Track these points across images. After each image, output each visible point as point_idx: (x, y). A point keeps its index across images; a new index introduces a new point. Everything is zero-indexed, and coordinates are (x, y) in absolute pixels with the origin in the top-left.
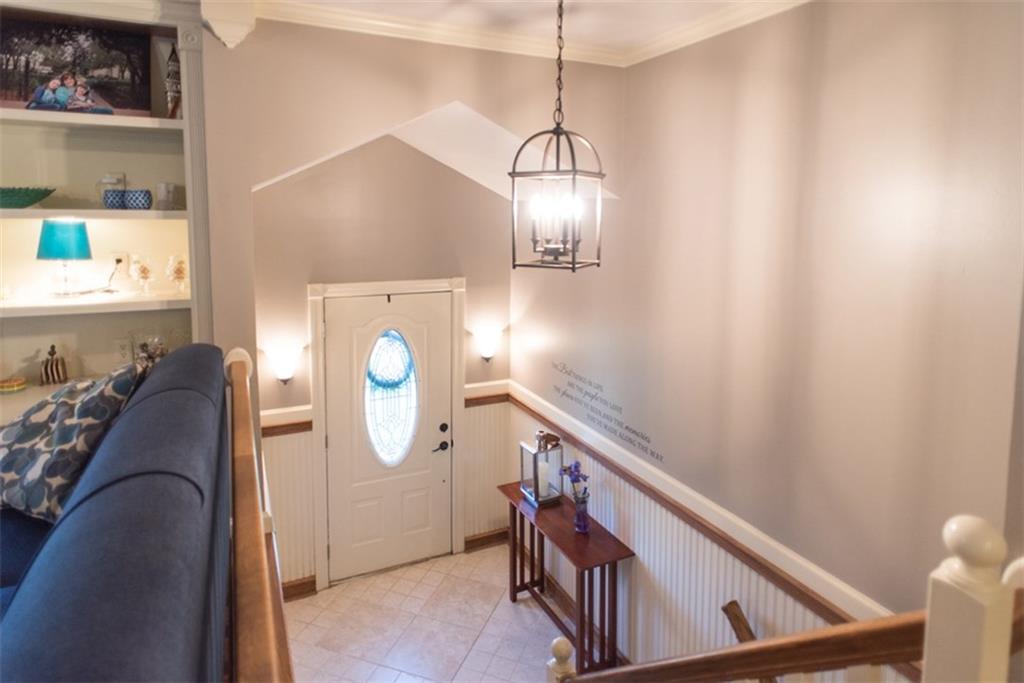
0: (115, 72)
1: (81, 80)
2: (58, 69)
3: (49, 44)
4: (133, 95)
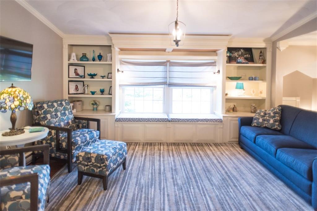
0: (248, 56)
1: (243, 58)
2: (239, 56)
3: (237, 52)
4: (251, 59)
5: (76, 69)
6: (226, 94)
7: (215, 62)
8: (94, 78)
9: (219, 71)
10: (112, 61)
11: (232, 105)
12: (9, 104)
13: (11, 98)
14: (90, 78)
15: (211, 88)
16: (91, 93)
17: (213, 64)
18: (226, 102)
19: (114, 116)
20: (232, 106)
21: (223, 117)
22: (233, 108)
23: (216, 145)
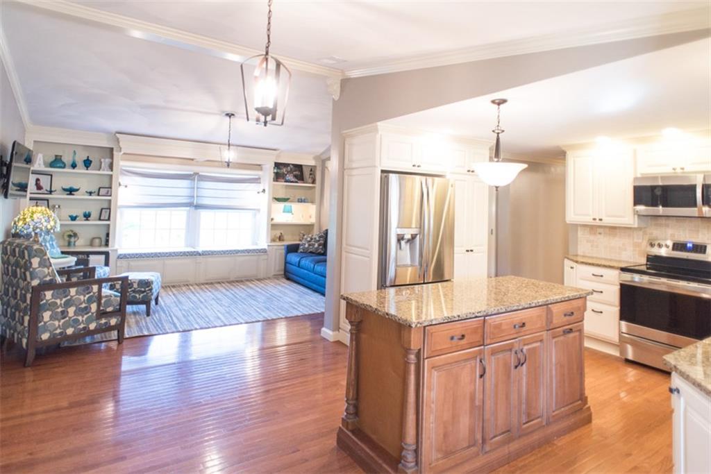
0: (297, 173)
1: (292, 175)
2: (288, 172)
3: (285, 168)
4: (300, 178)
5: (38, 180)
6: (272, 219)
7: (259, 179)
8: (73, 195)
9: (264, 191)
10: (112, 171)
11: (278, 233)
12: (45, 224)
13: (46, 218)
14: (67, 194)
15: (254, 211)
16: (70, 219)
17: (256, 180)
18: (272, 229)
19: (116, 250)
20: (278, 235)
21: (268, 246)
22: (280, 237)
23: (258, 280)
